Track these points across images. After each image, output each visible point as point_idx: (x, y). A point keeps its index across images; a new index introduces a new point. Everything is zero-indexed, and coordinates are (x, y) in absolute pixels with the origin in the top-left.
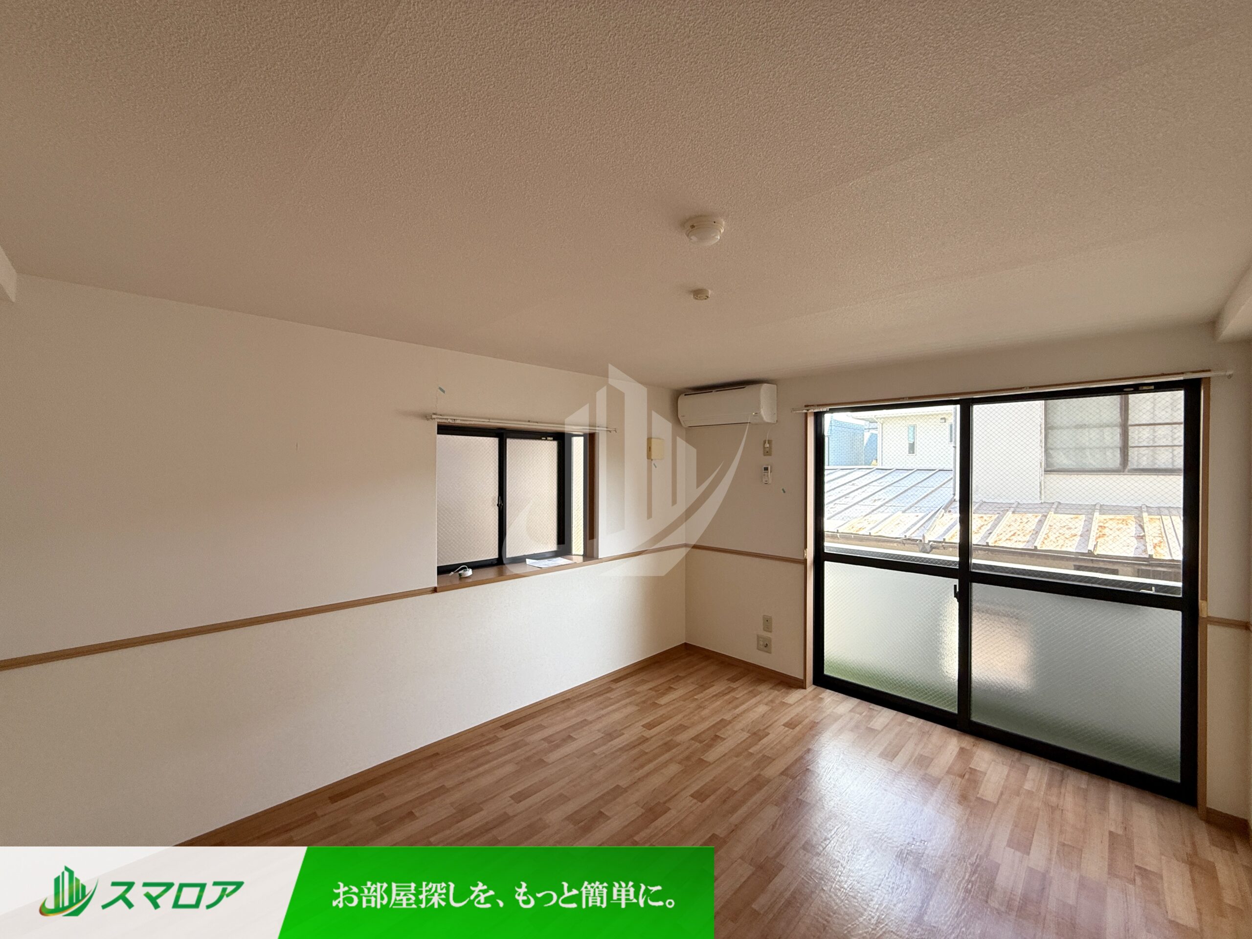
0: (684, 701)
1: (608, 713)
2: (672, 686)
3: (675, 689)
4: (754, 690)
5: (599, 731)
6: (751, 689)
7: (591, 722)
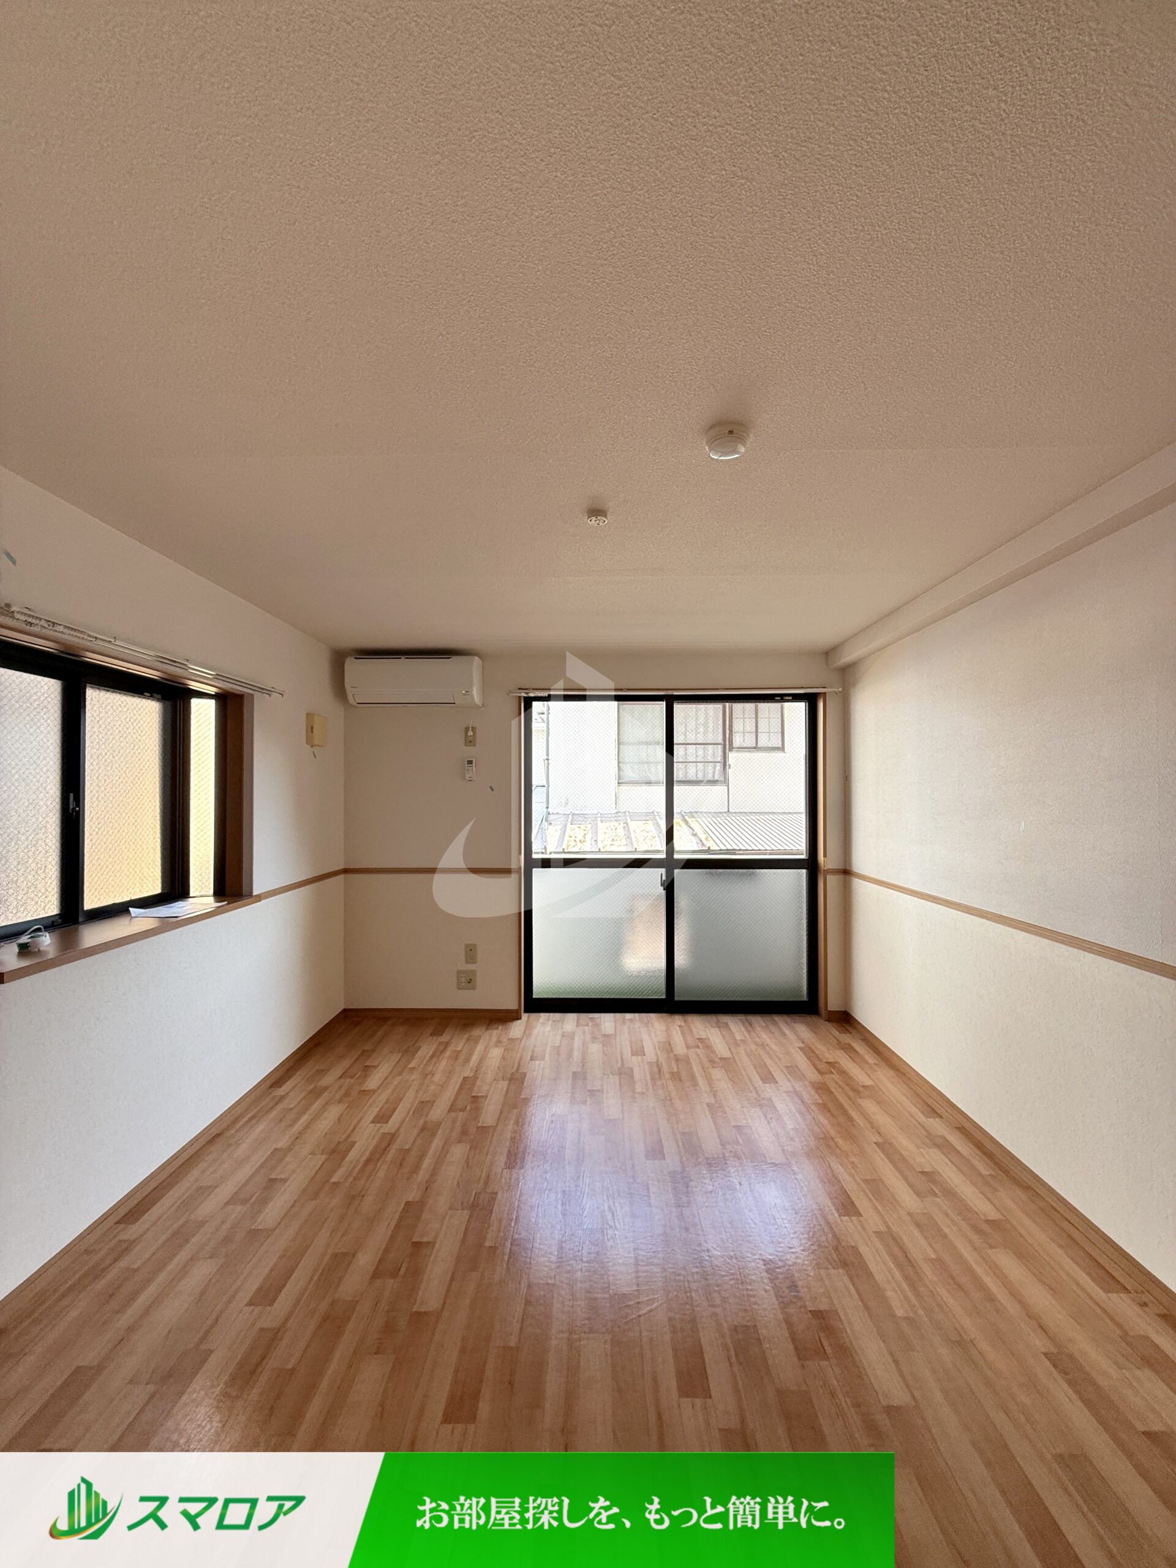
0: (400, 1074)
1: (307, 1126)
2: (367, 1064)
3: (375, 1067)
4: (470, 1036)
5: (312, 1153)
6: (467, 1036)
7: (289, 1149)
